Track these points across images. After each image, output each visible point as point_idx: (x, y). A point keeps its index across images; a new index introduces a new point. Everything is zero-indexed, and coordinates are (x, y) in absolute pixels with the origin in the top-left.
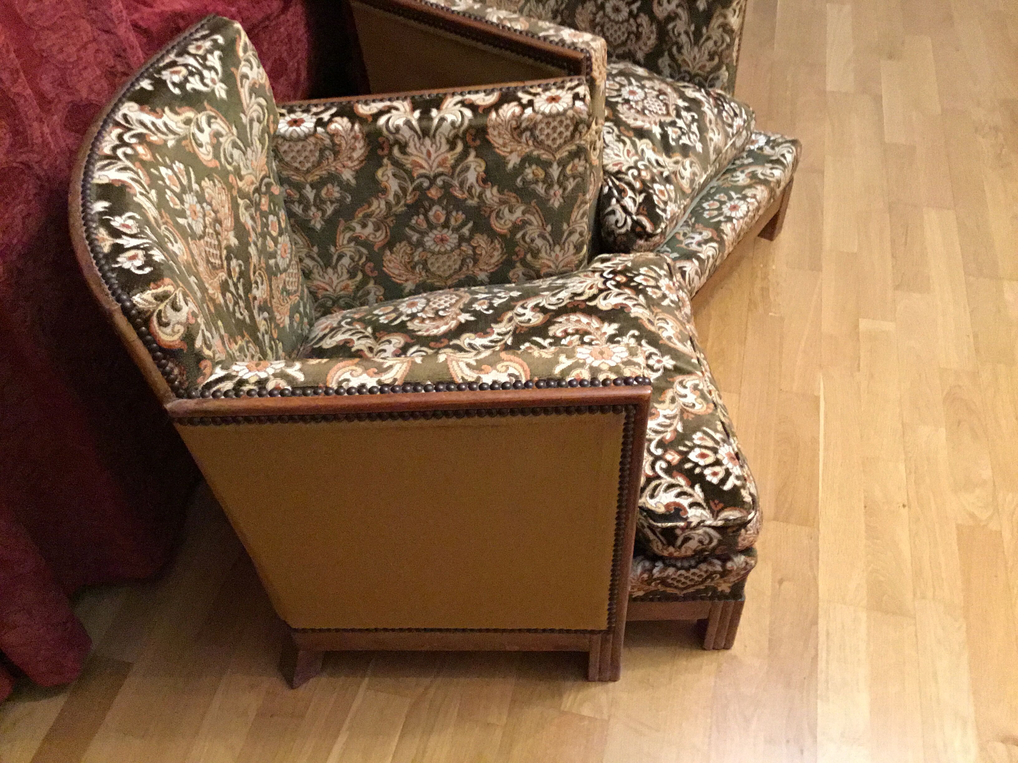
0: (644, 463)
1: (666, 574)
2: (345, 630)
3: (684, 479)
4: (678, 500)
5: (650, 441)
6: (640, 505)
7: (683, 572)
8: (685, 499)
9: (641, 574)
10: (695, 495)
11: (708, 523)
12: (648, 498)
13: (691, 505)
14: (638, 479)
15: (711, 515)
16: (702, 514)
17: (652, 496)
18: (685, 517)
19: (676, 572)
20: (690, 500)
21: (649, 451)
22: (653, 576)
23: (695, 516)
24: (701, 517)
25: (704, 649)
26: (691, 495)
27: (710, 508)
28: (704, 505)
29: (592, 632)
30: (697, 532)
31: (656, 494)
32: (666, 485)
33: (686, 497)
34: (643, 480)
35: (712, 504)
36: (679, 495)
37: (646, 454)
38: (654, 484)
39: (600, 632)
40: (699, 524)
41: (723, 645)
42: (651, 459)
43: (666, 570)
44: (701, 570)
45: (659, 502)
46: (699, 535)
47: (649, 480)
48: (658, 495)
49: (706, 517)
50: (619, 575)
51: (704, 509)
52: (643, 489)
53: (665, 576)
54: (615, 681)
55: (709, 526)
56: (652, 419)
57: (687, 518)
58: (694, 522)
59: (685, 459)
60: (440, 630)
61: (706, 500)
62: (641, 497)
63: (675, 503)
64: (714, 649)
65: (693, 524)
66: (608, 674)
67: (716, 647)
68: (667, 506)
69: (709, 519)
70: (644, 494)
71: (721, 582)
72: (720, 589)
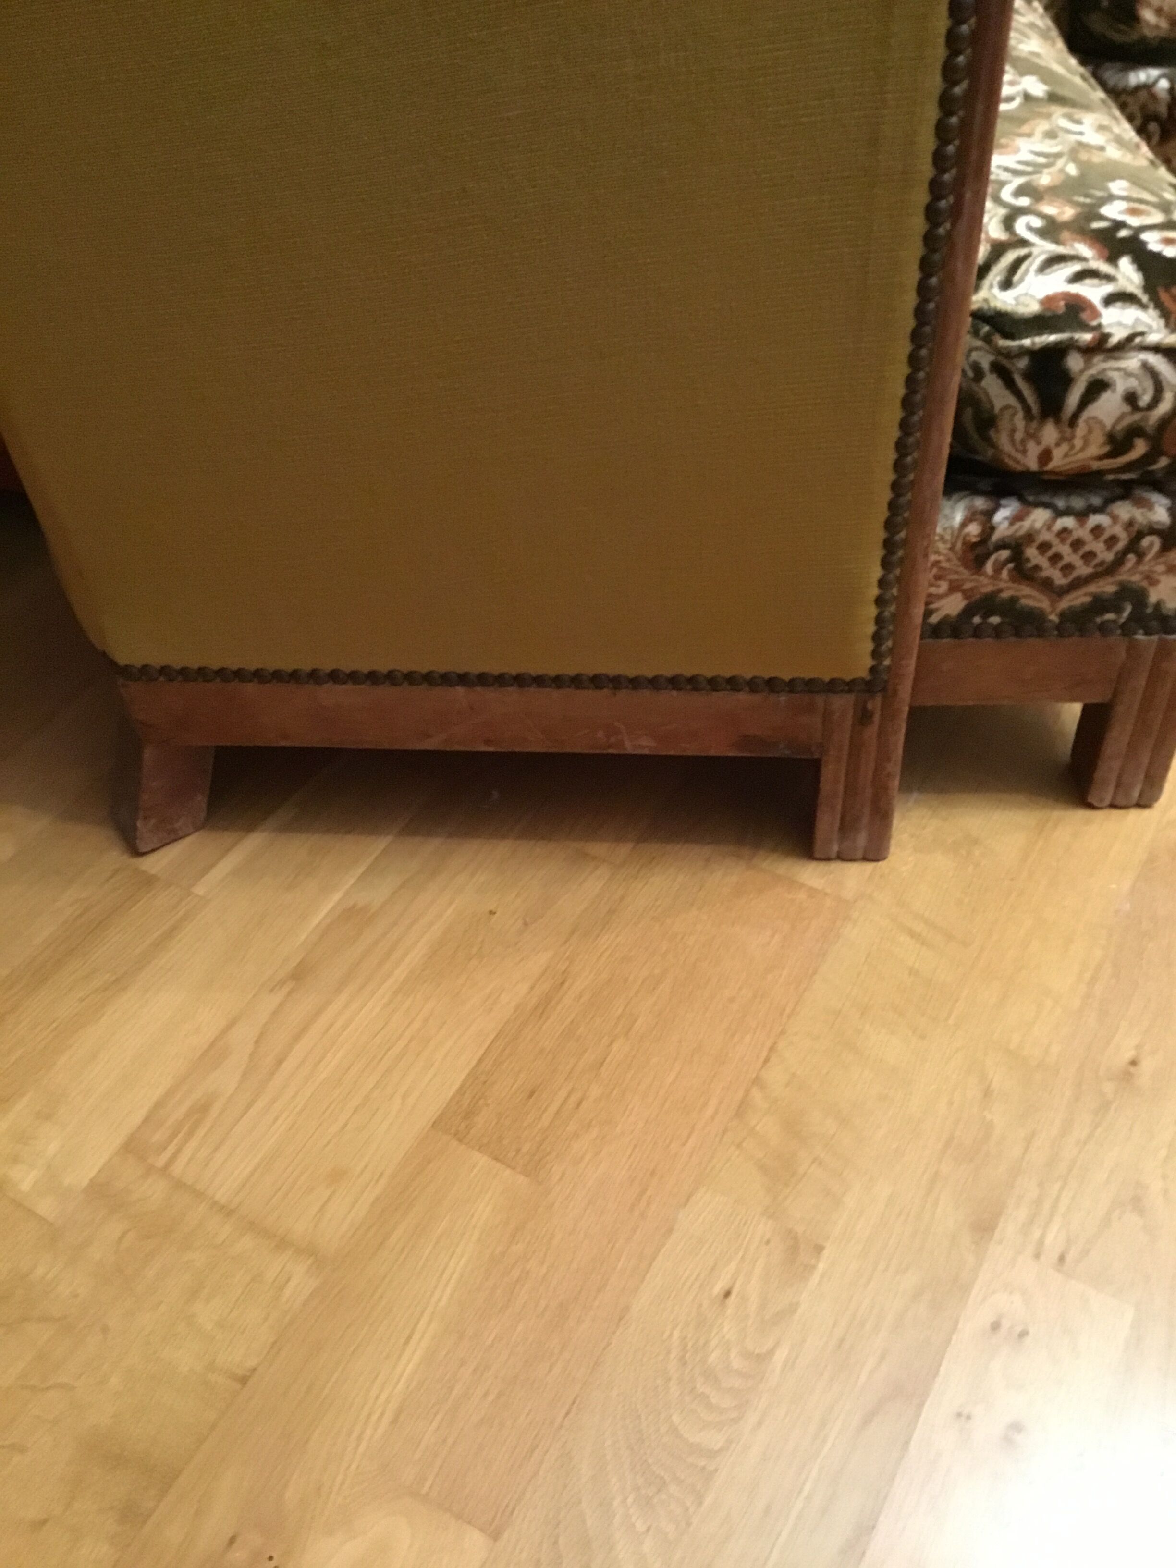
0: (986, 219)
1: (1026, 524)
2: (239, 675)
3: (1091, 246)
4: (1076, 289)
5: (1002, 184)
6: (974, 307)
7: (1068, 522)
8: (1093, 286)
9: (964, 524)
10: (1119, 276)
11: (1153, 338)
12: (996, 291)
13: (1110, 300)
14: (974, 249)
15: (1162, 322)
16: (1137, 320)
17: (1007, 284)
18: (1094, 323)
19: (1054, 520)
20: (1108, 288)
21: (998, 200)
22: (993, 529)
23: (1120, 324)
24: (1133, 326)
25: (1091, 807)
26: (1109, 278)
27: (1159, 305)
28: (1145, 298)
29: (833, 686)
30: (1123, 364)
31: (1016, 278)
32: (1043, 257)
33: (1095, 281)
34: (983, 252)
35: (1164, 296)
36: (1078, 277)
37: (989, 204)
38: (1010, 257)
39: (850, 686)
40: (1130, 338)
41: (1136, 794)
42: (1002, 212)
43: (1027, 514)
44: (1115, 518)
45: (1026, 294)
46: (1128, 374)
47: (998, 249)
48: (1021, 280)
49: (1150, 327)
50: (906, 523)
51: (1144, 307)
52: (984, 270)
53: (1022, 532)
54: (876, 860)
55: (1157, 349)
56: (1001, 154)
57: (1100, 326)
58: (1118, 335)
59: (1091, 213)
60: (463, 679)
61: (1149, 287)
62: (977, 288)
63: (1066, 296)
64: (1113, 806)
65: (1114, 340)
66: (861, 840)
67: (1120, 801)
68: (1048, 301)
69: (1158, 331)
70: (986, 282)
71: (1161, 568)
72: (1153, 598)
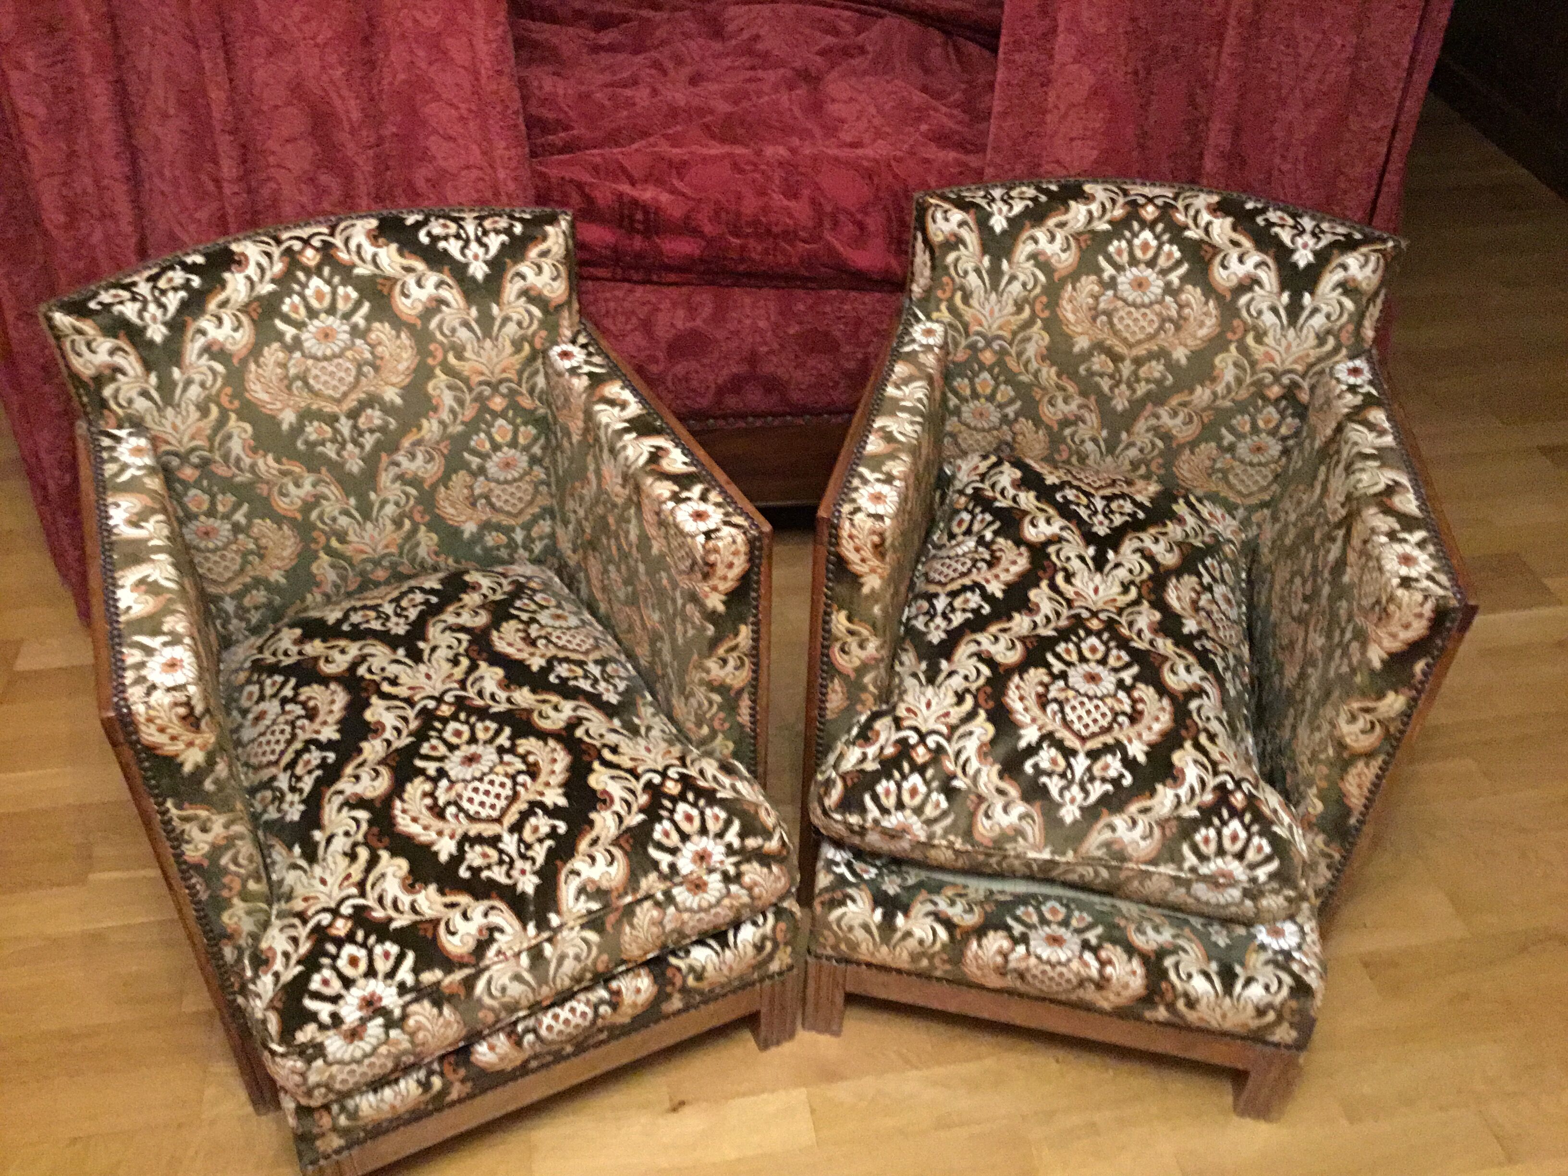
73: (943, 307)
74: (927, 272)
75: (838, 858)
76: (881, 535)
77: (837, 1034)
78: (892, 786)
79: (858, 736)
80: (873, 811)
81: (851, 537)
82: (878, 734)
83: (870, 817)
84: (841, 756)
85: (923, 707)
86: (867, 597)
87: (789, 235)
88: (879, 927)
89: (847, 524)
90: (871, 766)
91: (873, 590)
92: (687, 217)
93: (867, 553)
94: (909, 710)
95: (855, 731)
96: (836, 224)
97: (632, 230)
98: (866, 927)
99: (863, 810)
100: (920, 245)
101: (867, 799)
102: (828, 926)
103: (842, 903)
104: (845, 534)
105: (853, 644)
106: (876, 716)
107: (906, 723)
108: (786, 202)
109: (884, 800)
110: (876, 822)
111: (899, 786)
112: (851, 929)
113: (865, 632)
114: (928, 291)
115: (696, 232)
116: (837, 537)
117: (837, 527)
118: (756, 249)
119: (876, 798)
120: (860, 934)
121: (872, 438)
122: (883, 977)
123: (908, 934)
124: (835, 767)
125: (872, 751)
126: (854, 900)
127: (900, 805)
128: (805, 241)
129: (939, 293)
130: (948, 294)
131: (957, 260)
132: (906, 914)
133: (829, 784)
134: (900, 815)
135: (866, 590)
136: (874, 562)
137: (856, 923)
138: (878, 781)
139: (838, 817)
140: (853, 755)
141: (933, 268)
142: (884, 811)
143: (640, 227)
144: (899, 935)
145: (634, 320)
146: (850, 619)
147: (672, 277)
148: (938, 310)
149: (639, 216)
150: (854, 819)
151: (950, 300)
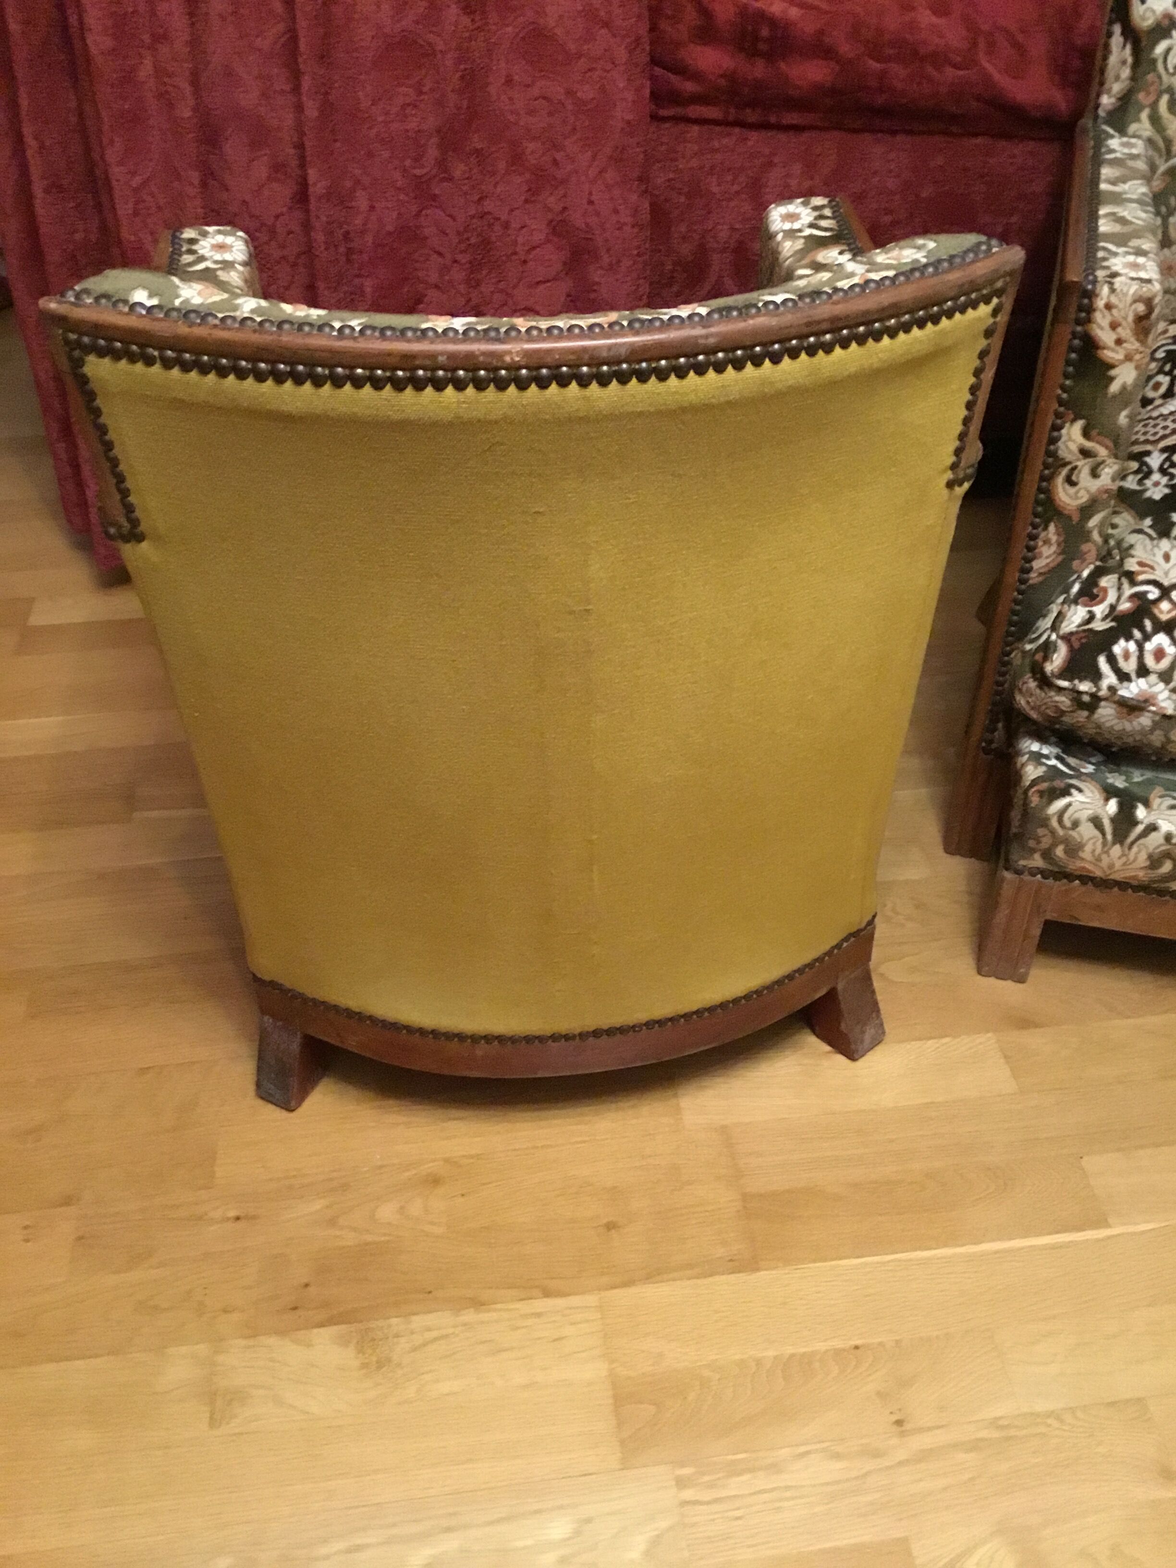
73: (1144, 115)
74: (1126, 73)
75: (1045, 751)
76: (1149, 302)
77: (1021, 980)
78: (1132, 646)
79: (1081, 593)
80: (1109, 678)
81: (1109, 307)
82: (1105, 590)
83: (1105, 684)
84: (1060, 616)
85: (1161, 560)
86: (1114, 397)
87: (939, 59)
88: (1113, 820)
89: (1105, 290)
90: (1099, 625)
91: (1124, 387)
92: (821, 32)
93: (1125, 332)
94: (1141, 564)
95: (1076, 588)
96: (991, 45)
97: (753, 53)
98: (1096, 822)
99: (1096, 676)
100: (1117, 40)
101: (1102, 661)
102: (1045, 822)
103: (1065, 792)
104: (1100, 303)
105: (1084, 466)
106: (1099, 573)
107: (1141, 578)
108: (934, 20)
109: (1122, 663)
110: (1112, 689)
111: (1140, 647)
112: (1076, 824)
113: (1102, 452)
114: (1126, 101)
115: (827, 53)
116: (1090, 310)
117: (1091, 295)
118: (898, 72)
119: (1112, 660)
120: (1087, 831)
121: (1101, 222)
122: (1098, 897)
123: (1152, 828)
124: (1054, 627)
125: (1100, 610)
126: (1080, 790)
127: (1143, 671)
128: (956, 66)
129: (1141, 96)
130: (1152, 98)
131: (1168, 50)
132: (1147, 804)
133: (1047, 649)
134: (1142, 682)
135: (1114, 387)
136: (1132, 345)
137: (1084, 815)
138: (1115, 641)
139: (1064, 684)
140: (1076, 616)
141: (1136, 66)
142: (1124, 677)
143: (762, 46)
144: (1140, 828)
145: (742, 179)
146: (1086, 434)
147: (792, 118)
148: (1138, 120)
149: (765, 32)
150: (1085, 686)
151: (1154, 106)
